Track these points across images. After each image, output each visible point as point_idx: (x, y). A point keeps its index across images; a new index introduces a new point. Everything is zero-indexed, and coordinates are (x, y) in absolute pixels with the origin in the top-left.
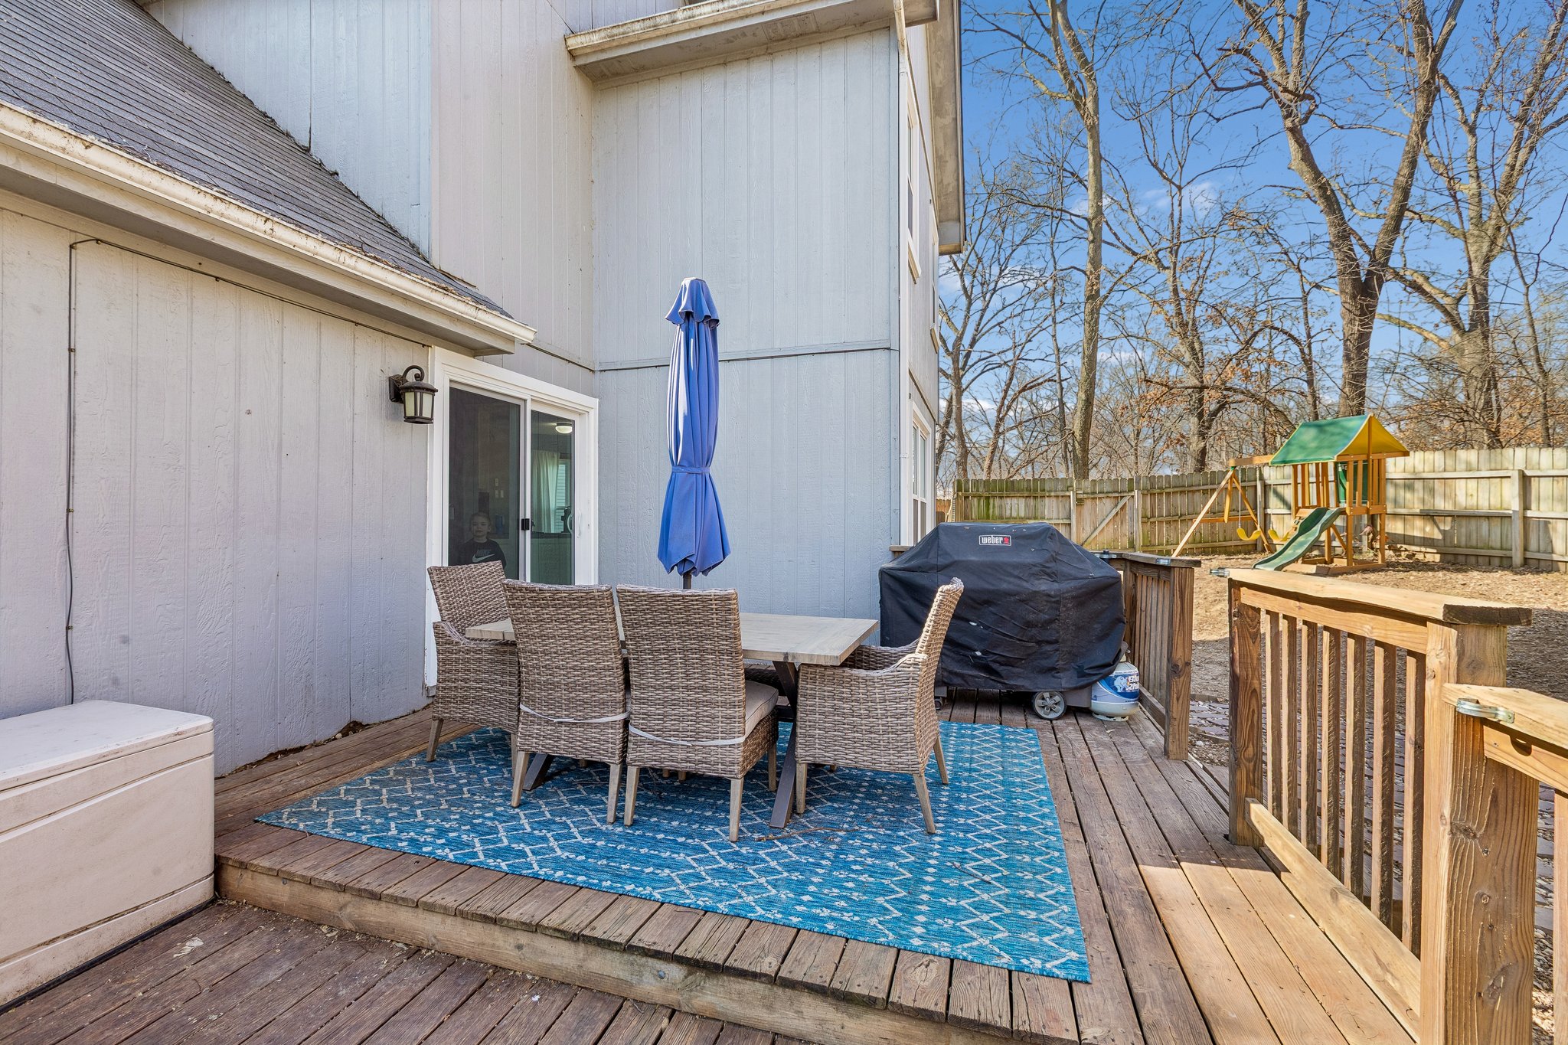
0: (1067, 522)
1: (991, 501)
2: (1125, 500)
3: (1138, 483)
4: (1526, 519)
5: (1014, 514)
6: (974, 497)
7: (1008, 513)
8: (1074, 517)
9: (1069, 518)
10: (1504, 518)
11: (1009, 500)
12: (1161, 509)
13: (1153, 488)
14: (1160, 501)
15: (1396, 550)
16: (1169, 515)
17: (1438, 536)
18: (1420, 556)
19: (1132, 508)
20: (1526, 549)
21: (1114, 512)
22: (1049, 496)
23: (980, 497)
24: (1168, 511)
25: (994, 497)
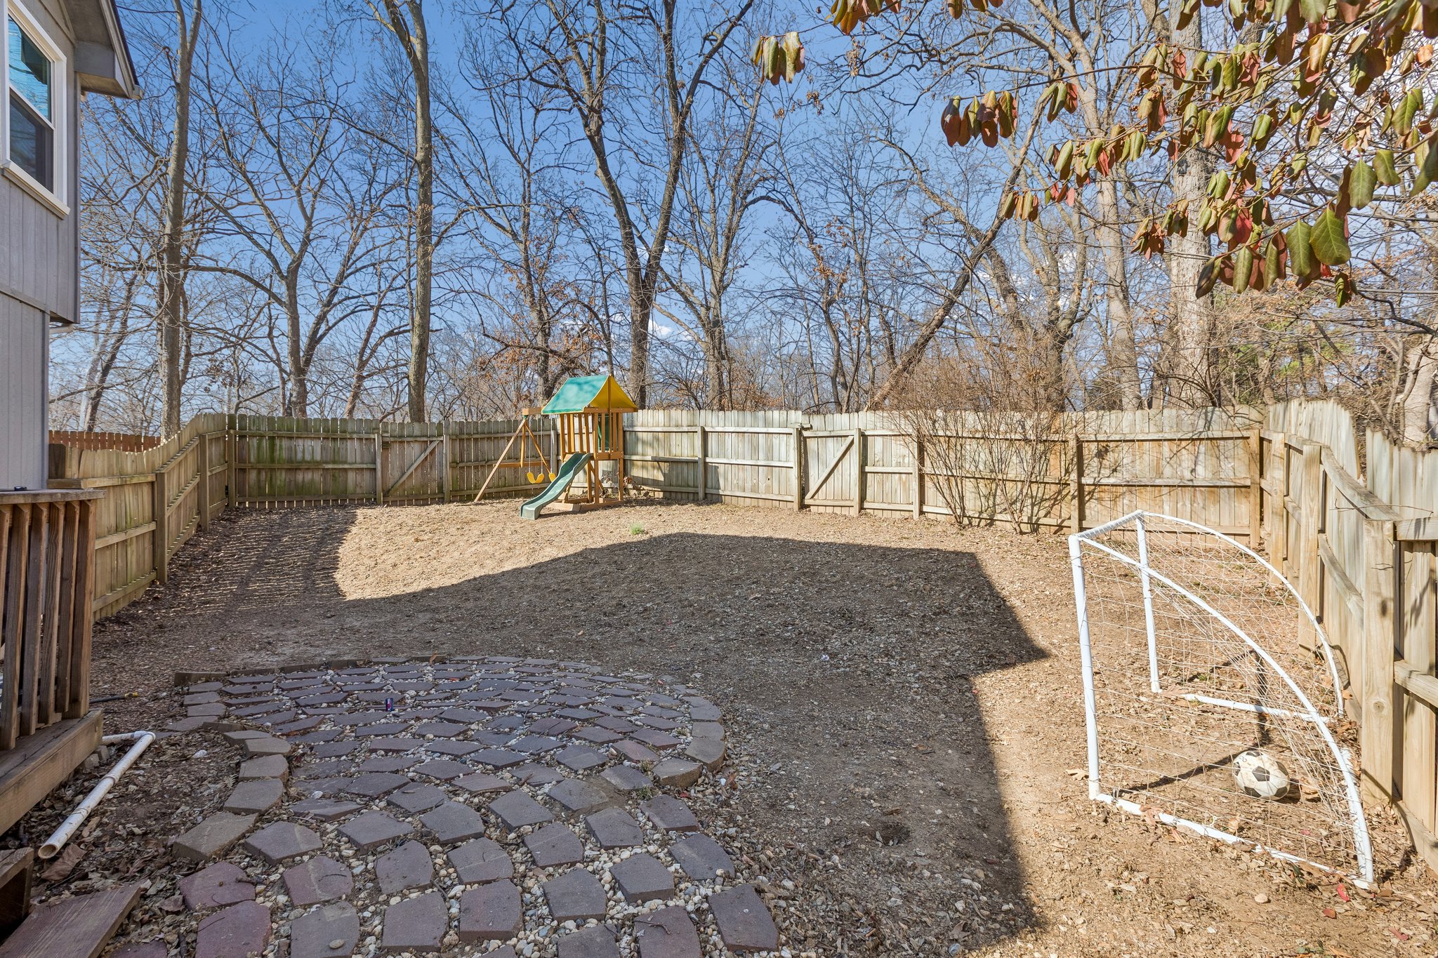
0: (372, 466)
1: (277, 442)
2: (435, 444)
3: (447, 428)
4: (705, 464)
5: (308, 457)
6: (252, 436)
7: (299, 456)
8: (379, 461)
9: (374, 463)
10: (695, 462)
11: (300, 442)
12: (469, 454)
13: (462, 433)
14: (469, 446)
15: (639, 490)
16: (477, 460)
17: (661, 478)
18: (651, 494)
19: (441, 453)
20: (706, 486)
21: (423, 457)
22: (352, 439)
23: (262, 436)
24: (476, 456)
25: (281, 437)
